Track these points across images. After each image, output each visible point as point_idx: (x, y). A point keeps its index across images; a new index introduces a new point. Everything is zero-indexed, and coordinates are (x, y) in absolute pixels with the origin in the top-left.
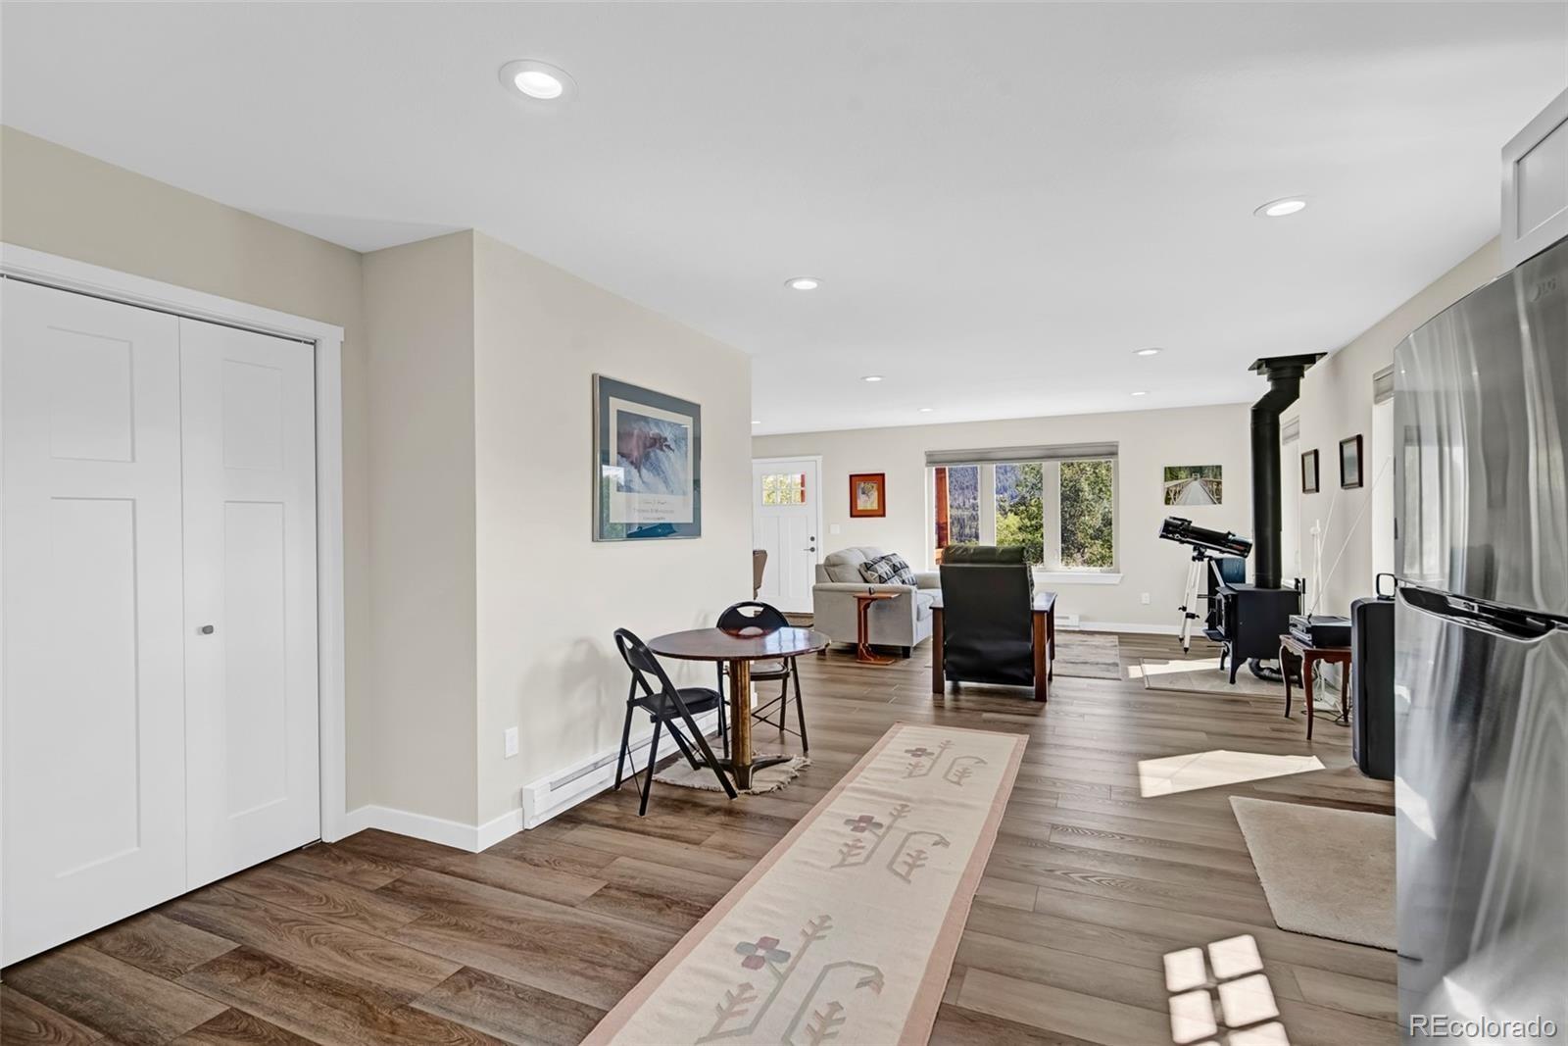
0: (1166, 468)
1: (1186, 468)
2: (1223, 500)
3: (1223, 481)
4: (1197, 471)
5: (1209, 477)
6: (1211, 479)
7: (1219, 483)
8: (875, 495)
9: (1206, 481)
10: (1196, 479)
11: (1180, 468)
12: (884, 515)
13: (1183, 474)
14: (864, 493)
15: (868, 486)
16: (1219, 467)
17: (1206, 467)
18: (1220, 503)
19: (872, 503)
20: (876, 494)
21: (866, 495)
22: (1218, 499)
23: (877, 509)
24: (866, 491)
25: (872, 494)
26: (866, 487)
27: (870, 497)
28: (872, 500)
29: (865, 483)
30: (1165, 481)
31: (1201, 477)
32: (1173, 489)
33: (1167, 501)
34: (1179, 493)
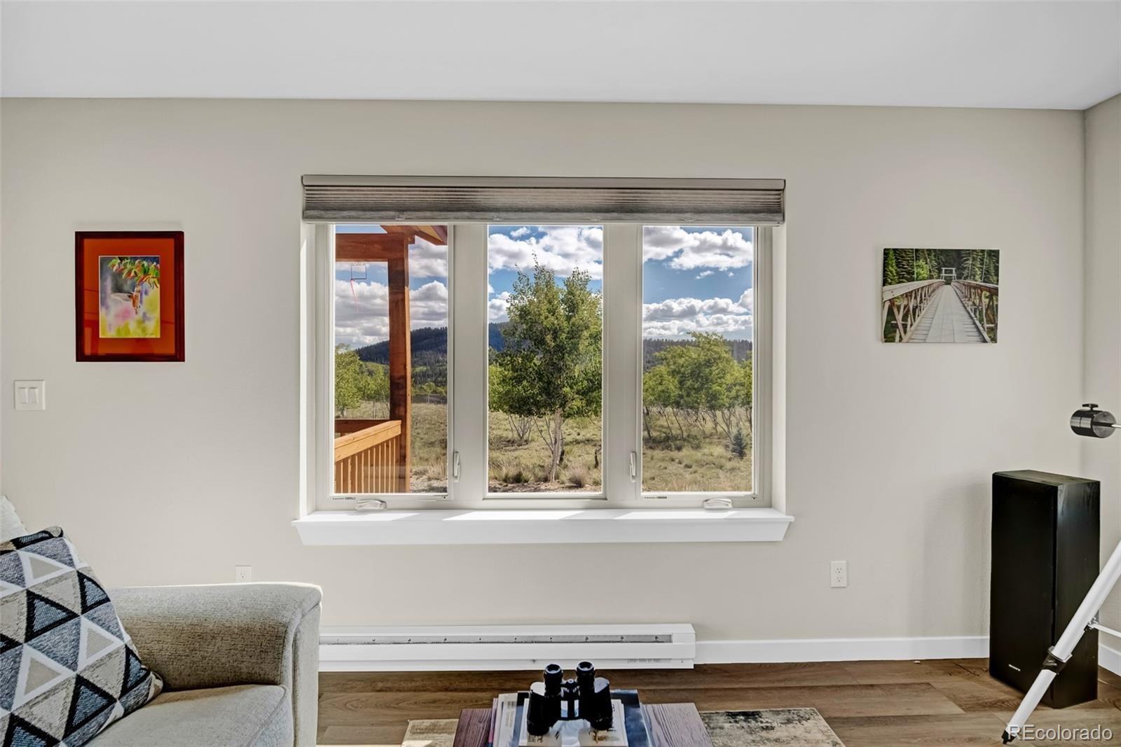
0: (886, 252)
1: (929, 250)
2: (1001, 334)
3: (1000, 287)
4: (952, 259)
5: (973, 276)
6: (979, 283)
7: (994, 293)
8: (152, 295)
9: (970, 287)
10: (948, 282)
11: (917, 250)
12: (179, 356)
13: (923, 268)
14: (118, 289)
15: (132, 267)
16: (994, 254)
17: (970, 252)
18: (994, 340)
19: (145, 319)
20: (154, 293)
21: (126, 295)
22: (993, 331)
23: (159, 336)
24: (125, 281)
25: (146, 293)
26: (126, 272)
27: (138, 302)
28: (142, 310)
29: (121, 259)
30: (885, 283)
31: (959, 277)
32: (903, 303)
33: (889, 334)
34: (914, 312)
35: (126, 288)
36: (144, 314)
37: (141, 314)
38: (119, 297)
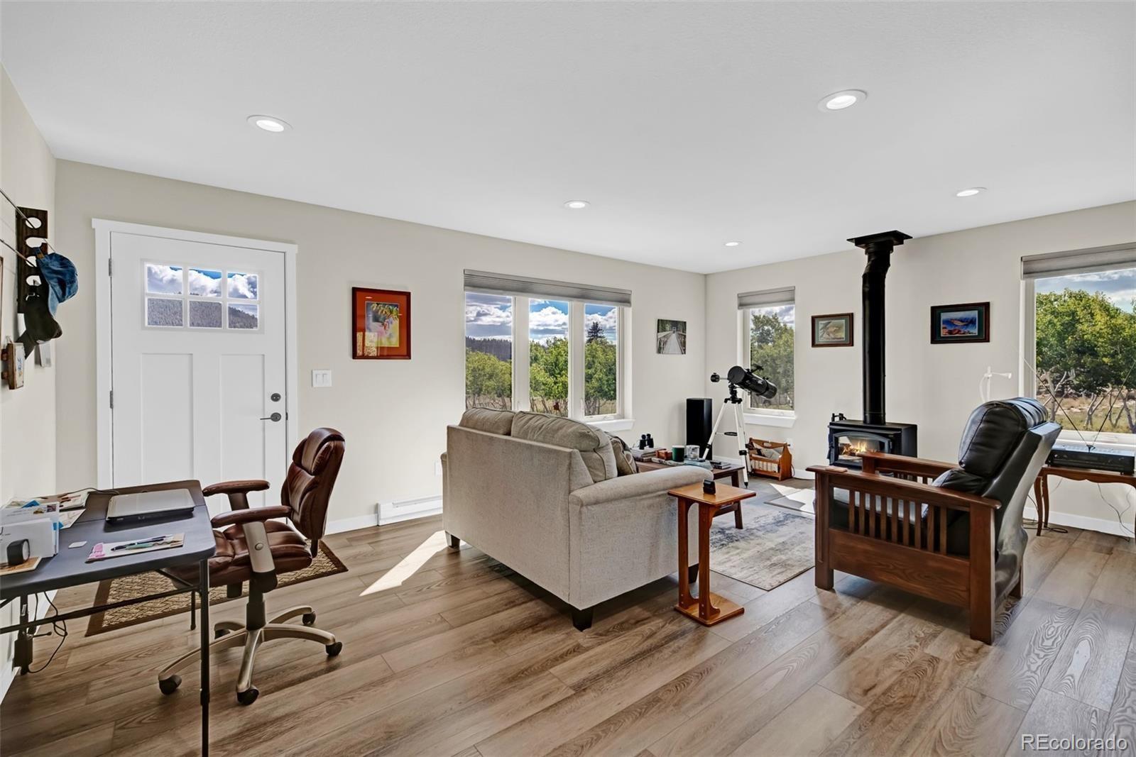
0: (659, 320)
1: (670, 321)
2: (687, 351)
3: (687, 335)
4: (675, 324)
5: (680, 331)
7: (685, 336)
8: (395, 325)
10: (674, 332)
11: (667, 321)
12: (408, 356)
13: (668, 327)
14: (376, 319)
15: (383, 309)
16: (685, 323)
17: (679, 322)
18: (685, 353)
19: (390, 336)
20: (396, 323)
21: (380, 324)
22: (685, 350)
23: (398, 346)
24: (380, 316)
25: (391, 323)
26: (380, 311)
27: (387, 328)
28: (389, 331)
29: (378, 304)
30: (658, 332)
31: (677, 331)
32: (663, 339)
33: (659, 350)
34: (665, 343)
35: (381, 320)
36: (390, 335)
37: (388, 334)
38: (376, 324)
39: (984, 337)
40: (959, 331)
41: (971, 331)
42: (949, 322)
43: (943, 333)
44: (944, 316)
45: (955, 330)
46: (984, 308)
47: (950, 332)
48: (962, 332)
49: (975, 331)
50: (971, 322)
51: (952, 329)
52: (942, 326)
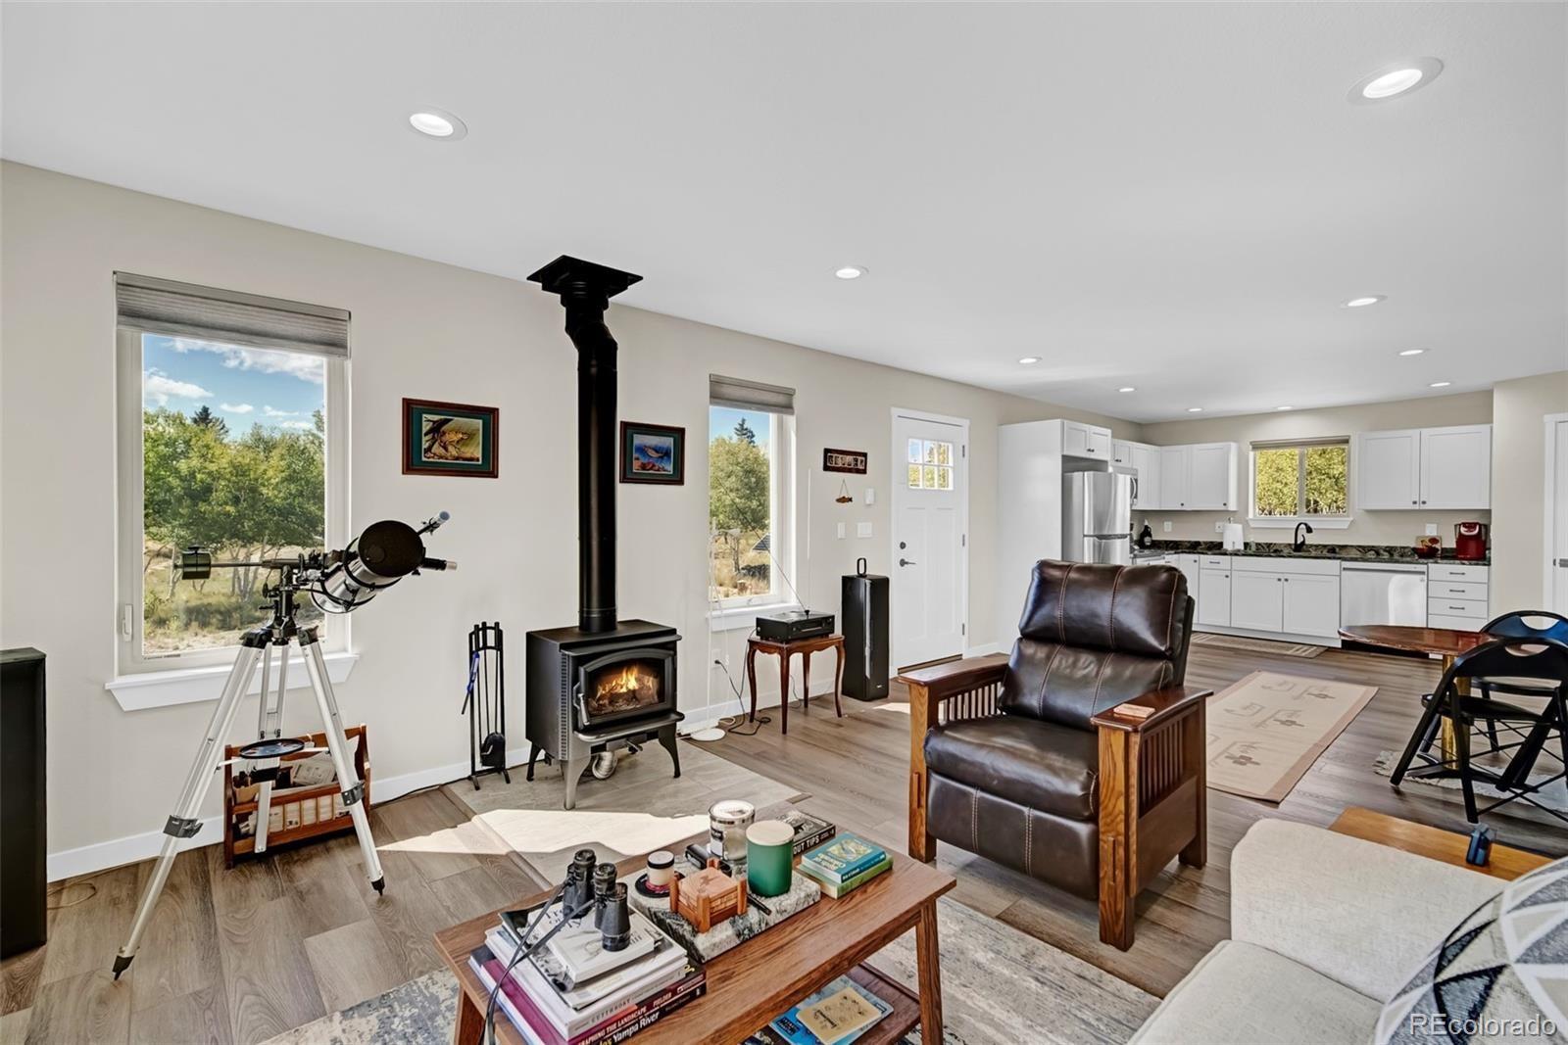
39: (678, 479)
40: (654, 466)
41: (666, 468)
42: (642, 450)
43: (636, 465)
44: (639, 440)
45: (649, 463)
46: (678, 434)
47: (643, 467)
48: (657, 468)
49: (670, 468)
50: (664, 454)
51: (646, 461)
52: (635, 455)
